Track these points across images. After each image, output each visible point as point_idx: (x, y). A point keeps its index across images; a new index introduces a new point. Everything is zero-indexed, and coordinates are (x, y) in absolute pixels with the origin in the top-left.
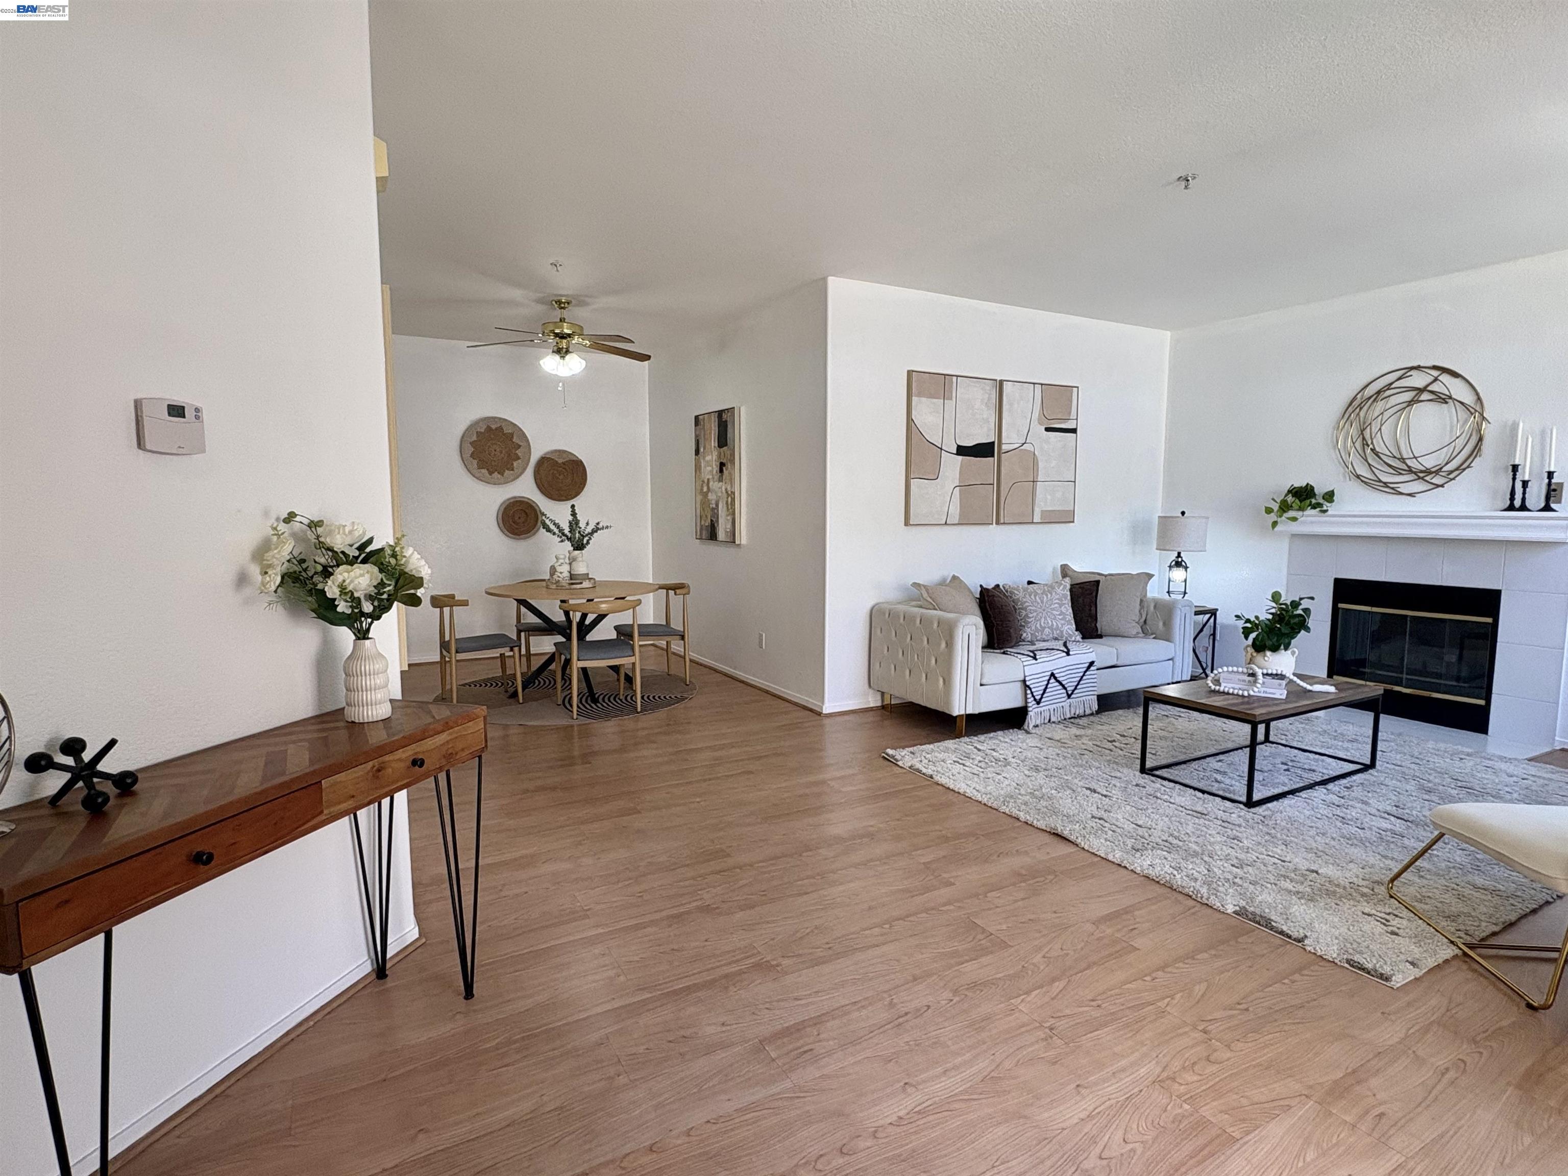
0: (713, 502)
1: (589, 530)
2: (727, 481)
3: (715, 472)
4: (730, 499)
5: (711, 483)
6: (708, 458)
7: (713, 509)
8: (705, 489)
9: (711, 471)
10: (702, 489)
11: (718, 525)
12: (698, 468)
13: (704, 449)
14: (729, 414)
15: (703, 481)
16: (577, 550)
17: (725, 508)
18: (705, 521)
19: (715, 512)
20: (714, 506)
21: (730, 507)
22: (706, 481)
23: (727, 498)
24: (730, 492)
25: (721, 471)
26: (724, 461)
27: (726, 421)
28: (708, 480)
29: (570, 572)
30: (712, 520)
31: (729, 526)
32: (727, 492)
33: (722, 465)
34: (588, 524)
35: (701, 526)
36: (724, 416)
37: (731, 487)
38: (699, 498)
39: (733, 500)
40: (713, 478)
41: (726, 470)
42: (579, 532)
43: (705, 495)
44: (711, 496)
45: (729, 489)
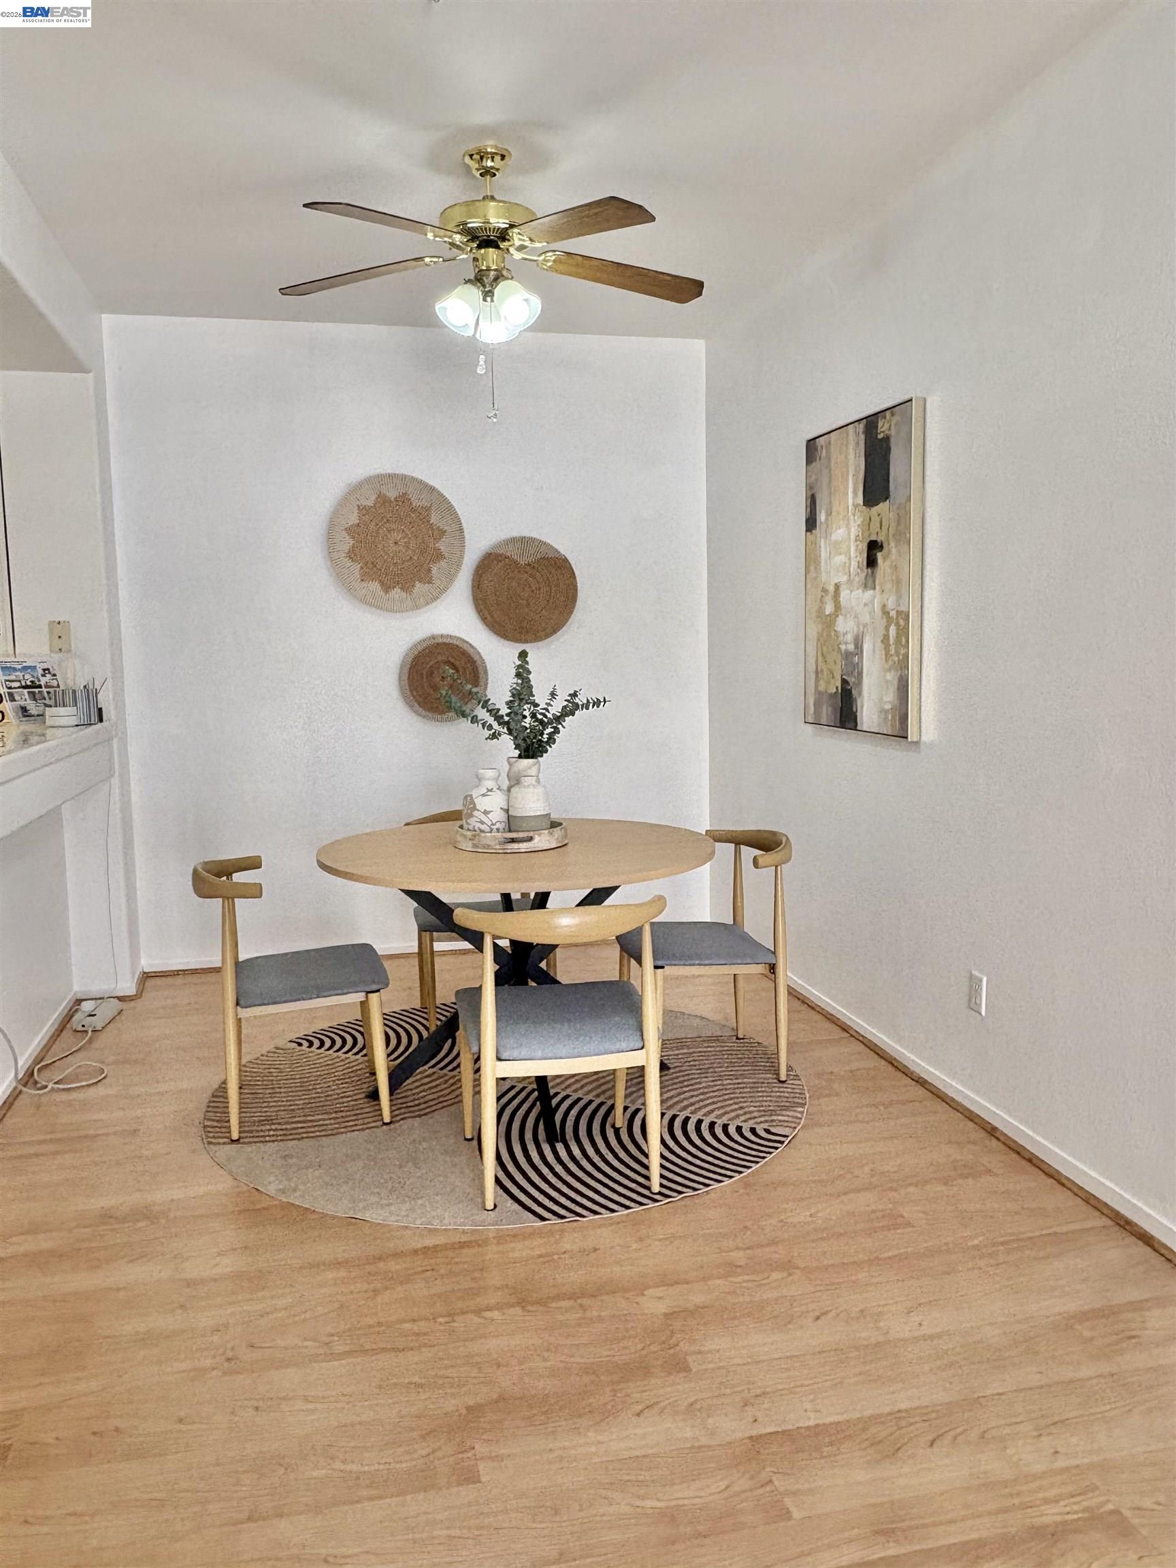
0: (849, 638)
1: (556, 709)
2: (888, 586)
3: (854, 564)
4: (893, 630)
5: (844, 594)
6: (839, 534)
7: (848, 655)
8: (829, 609)
9: (846, 567)
10: (821, 610)
11: (860, 694)
12: (811, 560)
13: (829, 514)
14: (896, 418)
15: (825, 590)
16: (527, 757)
17: (880, 653)
18: (828, 683)
19: (852, 661)
20: (851, 647)
21: (892, 648)
22: (831, 589)
23: (887, 629)
24: (893, 614)
25: (871, 562)
26: (881, 538)
27: (887, 439)
28: (837, 587)
29: (507, 811)
30: (844, 682)
31: (890, 697)
32: (885, 613)
33: (874, 548)
34: (553, 695)
35: (819, 694)
36: (883, 427)
37: (899, 597)
38: (814, 630)
39: (903, 632)
40: (850, 581)
41: (885, 559)
42: (533, 716)
43: (828, 623)
44: (846, 627)
45: (891, 604)
